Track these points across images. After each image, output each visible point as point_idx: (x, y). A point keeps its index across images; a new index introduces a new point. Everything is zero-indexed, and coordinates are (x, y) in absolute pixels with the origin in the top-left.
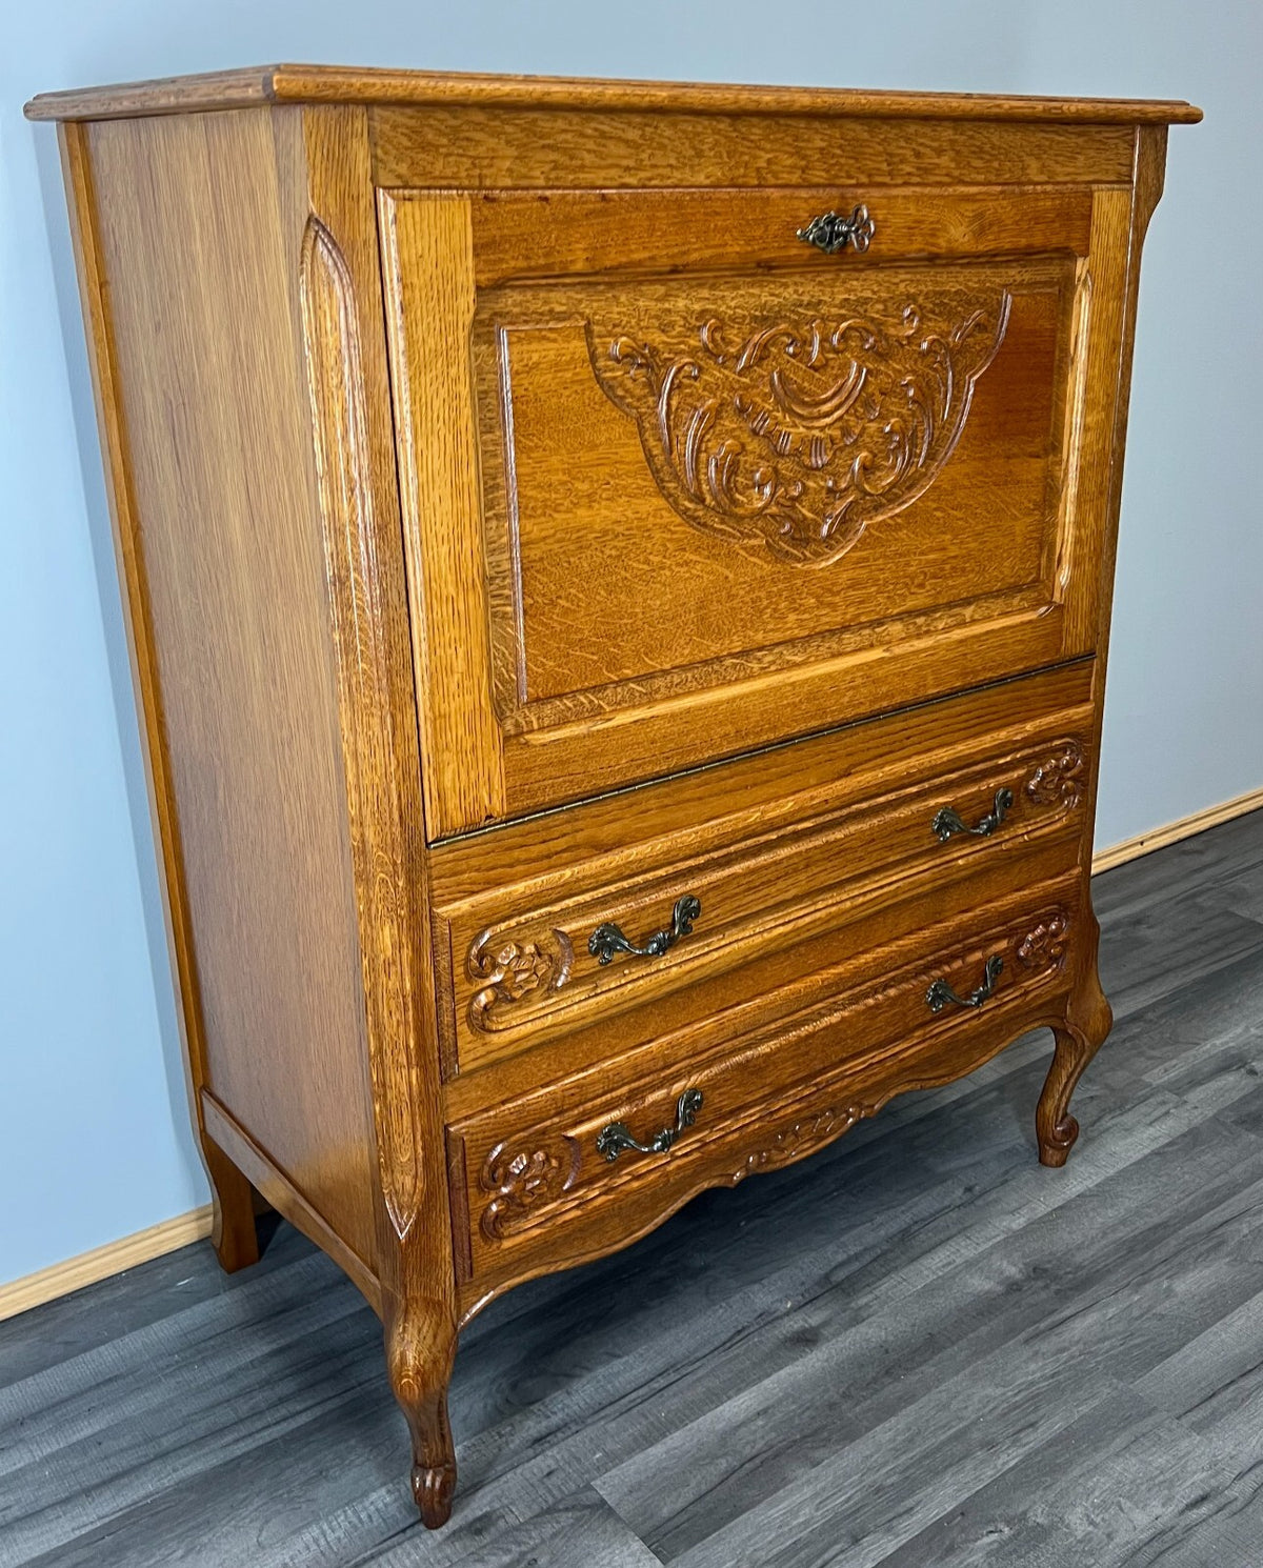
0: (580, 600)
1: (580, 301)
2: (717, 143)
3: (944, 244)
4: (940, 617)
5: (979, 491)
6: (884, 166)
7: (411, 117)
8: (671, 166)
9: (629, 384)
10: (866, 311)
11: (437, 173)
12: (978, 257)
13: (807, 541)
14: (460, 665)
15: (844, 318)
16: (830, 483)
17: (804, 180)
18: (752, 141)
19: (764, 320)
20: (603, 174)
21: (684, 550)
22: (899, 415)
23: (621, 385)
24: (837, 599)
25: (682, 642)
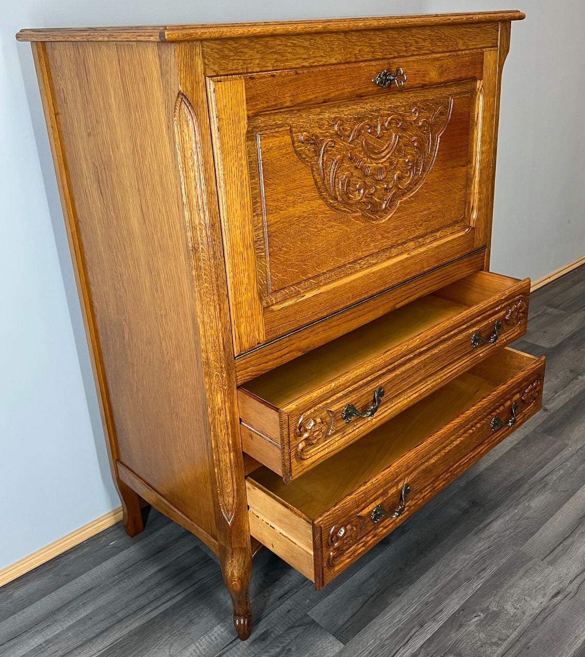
0: (290, 246)
1: (287, 118)
2: (339, 44)
3: (428, 80)
4: (428, 238)
5: (443, 183)
6: (404, 48)
7: (218, 45)
8: (321, 56)
9: (307, 152)
10: (397, 111)
11: (230, 68)
12: (441, 84)
13: (377, 212)
14: (246, 280)
15: (389, 115)
16: (385, 186)
17: (373, 57)
18: (353, 42)
19: (359, 119)
20: (295, 62)
21: (330, 221)
22: (411, 154)
23: (304, 153)
24: (389, 235)
25: (330, 260)
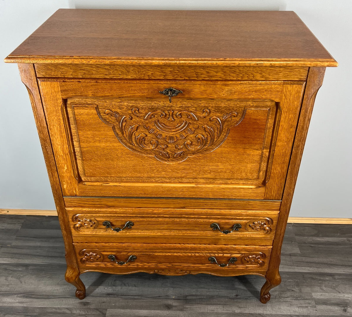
0: (98, 160)
1: (95, 101)
3: (215, 96)
4: (217, 181)
6: (195, 75)
8: (119, 74)
9: (111, 119)
10: (189, 109)
13: (170, 158)
15: (180, 110)
16: (177, 146)
17: (164, 78)
18: (146, 69)
19: (152, 109)
20: (98, 75)
21: (128, 154)
22: (201, 134)
23: (108, 119)
24: (179, 171)
25: (129, 172)
